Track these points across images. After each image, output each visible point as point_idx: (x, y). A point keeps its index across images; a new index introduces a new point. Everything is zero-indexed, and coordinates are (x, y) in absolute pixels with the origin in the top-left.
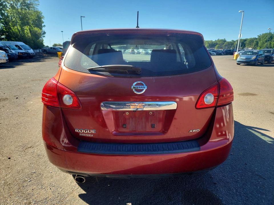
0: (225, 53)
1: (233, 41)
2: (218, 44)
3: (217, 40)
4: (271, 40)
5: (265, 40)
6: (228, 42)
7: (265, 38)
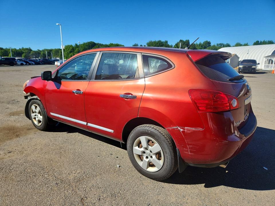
0: (43, 63)
1: (39, 50)
2: (24, 53)
3: (21, 48)
4: (73, 52)
5: (69, 51)
6: (34, 51)
7: (69, 50)
